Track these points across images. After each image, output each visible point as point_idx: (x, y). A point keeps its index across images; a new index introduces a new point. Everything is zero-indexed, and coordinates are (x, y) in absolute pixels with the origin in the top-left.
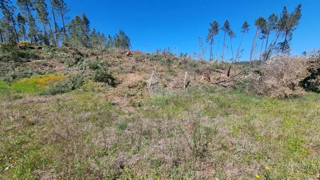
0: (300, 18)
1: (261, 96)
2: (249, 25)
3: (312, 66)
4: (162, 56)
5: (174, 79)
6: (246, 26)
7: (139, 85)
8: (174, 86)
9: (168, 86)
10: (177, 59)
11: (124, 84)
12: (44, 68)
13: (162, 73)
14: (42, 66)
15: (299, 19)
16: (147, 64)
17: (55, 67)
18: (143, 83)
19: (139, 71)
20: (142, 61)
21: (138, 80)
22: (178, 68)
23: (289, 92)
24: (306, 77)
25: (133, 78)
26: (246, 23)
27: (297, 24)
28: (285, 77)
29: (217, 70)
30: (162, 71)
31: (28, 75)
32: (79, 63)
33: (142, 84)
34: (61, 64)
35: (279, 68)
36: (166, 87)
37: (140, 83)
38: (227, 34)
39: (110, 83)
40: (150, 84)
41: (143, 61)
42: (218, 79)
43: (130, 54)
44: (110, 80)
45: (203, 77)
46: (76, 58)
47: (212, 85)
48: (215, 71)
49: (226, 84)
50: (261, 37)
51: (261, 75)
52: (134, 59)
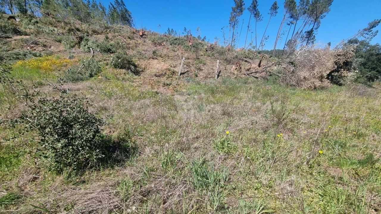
0: (331, 4)
1: (294, 87)
2: (279, 7)
3: (339, 59)
4: (184, 39)
5: (204, 68)
6: (275, 7)
7: (168, 73)
8: (205, 76)
9: (198, 75)
10: (201, 44)
11: (148, 72)
12: (35, 47)
13: (189, 61)
14: (32, 45)
15: (330, 6)
16: (168, 49)
17: (50, 47)
18: (172, 71)
19: (162, 57)
20: (161, 45)
21: (165, 67)
22: (205, 55)
23: (318, 83)
24: (333, 70)
25: (157, 66)
26: (275, 4)
27: (327, 11)
28: (317, 70)
29: (245, 59)
30: (189, 59)
31: (20, 56)
32: (83, 43)
33: (171, 73)
34: (58, 43)
35: (313, 60)
36: (197, 76)
37: (168, 72)
38: (253, 15)
39: (133, 70)
40: (179, 73)
41: (163, 45)
42: (248, 70)
43: (144, 35)
44: (132, 67)
45: (234, 67)
46: (78, 37)
47: (243, 76)
48: (243, 60)
49: (258, 75)
50: (289, 22)
51: (295, 66)
52: (150, 42)
